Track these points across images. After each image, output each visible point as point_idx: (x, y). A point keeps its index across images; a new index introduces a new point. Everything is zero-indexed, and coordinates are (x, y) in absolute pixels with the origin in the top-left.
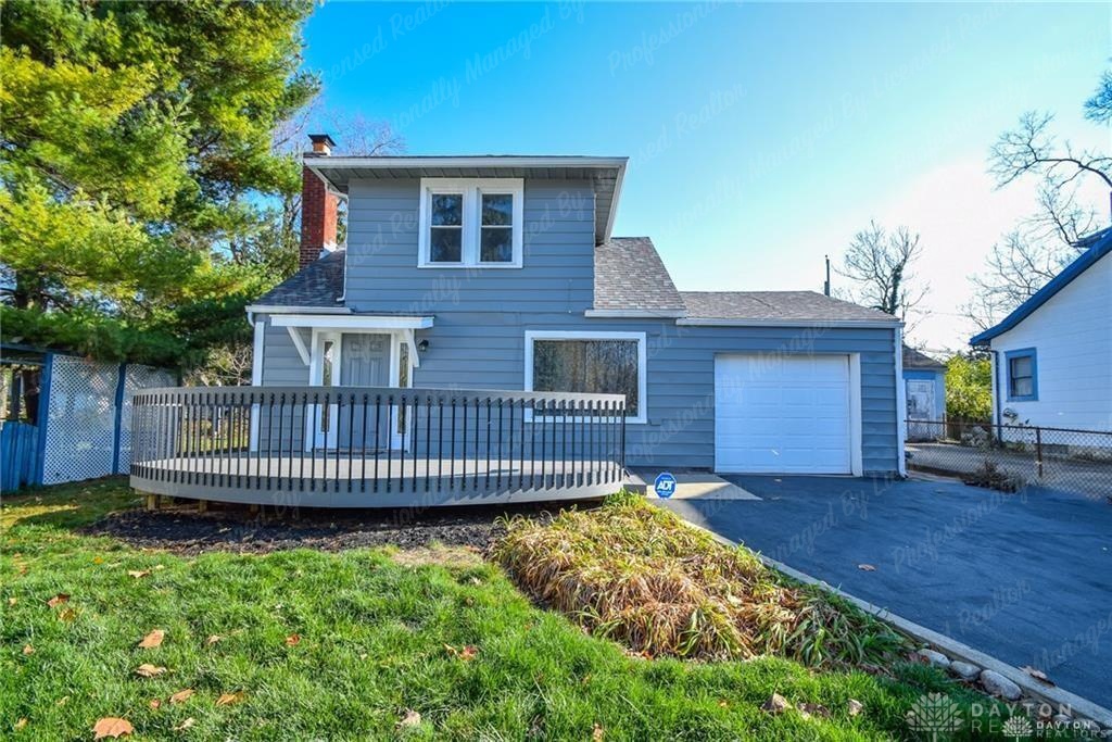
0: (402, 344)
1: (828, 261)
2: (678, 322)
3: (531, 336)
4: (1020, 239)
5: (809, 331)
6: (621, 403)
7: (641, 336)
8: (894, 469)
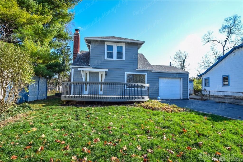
0: (101, 74)
1: (171, 58)
2: (153, 71)
3: (126, 73)
4: (207, 56)
5: (174, 74)
7: (146, 74)
8: (187, 98)
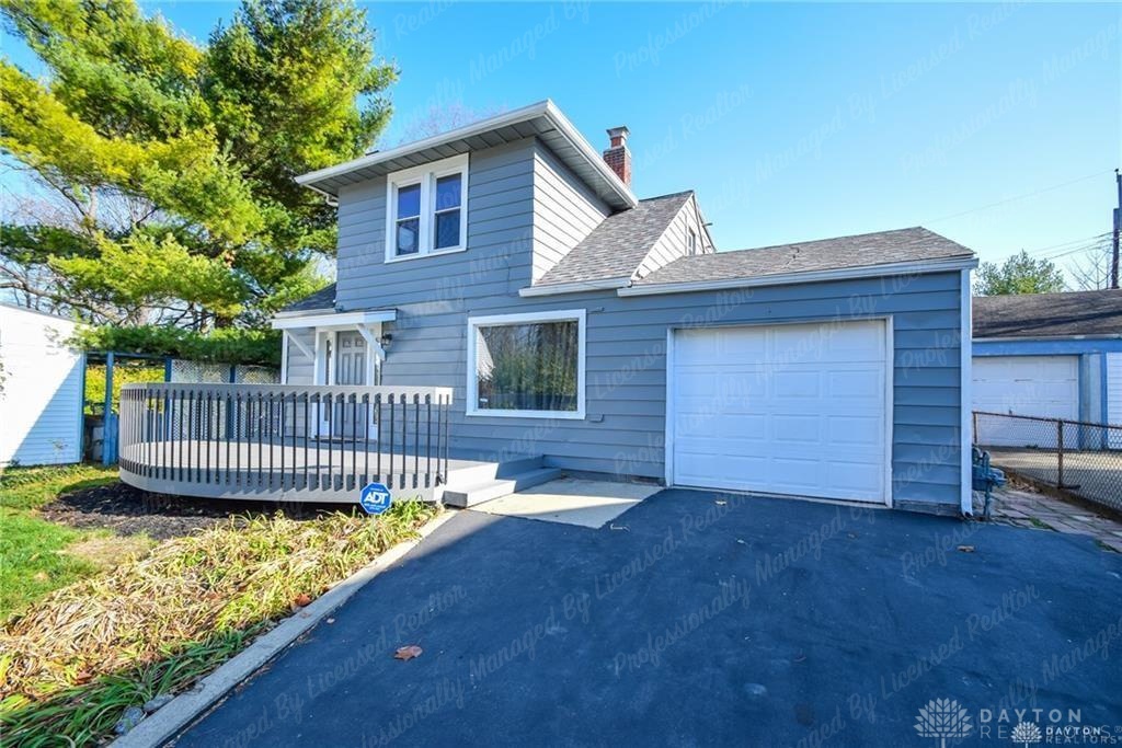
2: (620, 293)
3: (473, 322)
6: (448, 397)
7: (581, 315)
8: (954, 502)
